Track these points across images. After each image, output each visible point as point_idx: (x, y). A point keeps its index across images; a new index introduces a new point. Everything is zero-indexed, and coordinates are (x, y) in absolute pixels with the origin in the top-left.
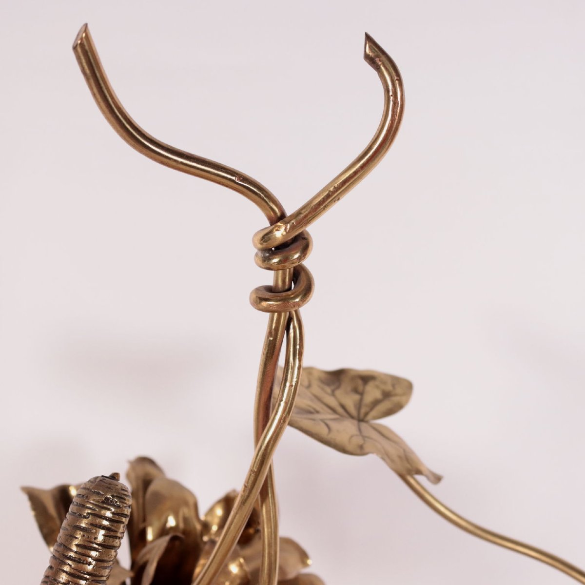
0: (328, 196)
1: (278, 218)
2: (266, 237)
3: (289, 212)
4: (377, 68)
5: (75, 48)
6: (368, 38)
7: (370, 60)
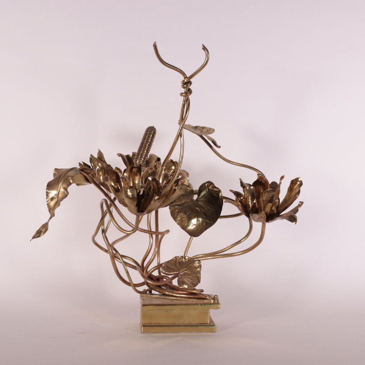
0: (195, 73)
1: (186, 77)
2: (184, 81)
3: (188, 76)
4: (204, 50)
5: (153, 45)
6: (203, 45)
7: (203, 49)
